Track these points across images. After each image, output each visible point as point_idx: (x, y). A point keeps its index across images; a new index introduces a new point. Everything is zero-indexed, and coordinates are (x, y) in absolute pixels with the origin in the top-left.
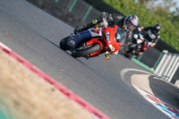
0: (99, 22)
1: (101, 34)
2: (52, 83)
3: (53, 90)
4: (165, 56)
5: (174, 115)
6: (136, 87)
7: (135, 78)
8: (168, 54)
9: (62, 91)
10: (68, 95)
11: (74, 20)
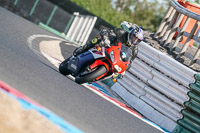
1: (104, 55)
4: (76, 18)
6: (45, 55)
7: (44, 45)
8: (80, 17)
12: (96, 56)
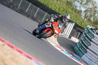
0: (49, 20)
1: (50, 26)
2: (3, 41)
3: (4, 45)
5: (71, 56)
6: (49, 42)
9: (9, 45)
10: (12, 47)
11: (14, 6)
12: (47, 26)
